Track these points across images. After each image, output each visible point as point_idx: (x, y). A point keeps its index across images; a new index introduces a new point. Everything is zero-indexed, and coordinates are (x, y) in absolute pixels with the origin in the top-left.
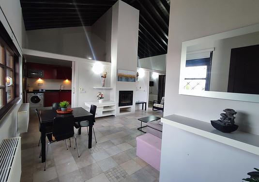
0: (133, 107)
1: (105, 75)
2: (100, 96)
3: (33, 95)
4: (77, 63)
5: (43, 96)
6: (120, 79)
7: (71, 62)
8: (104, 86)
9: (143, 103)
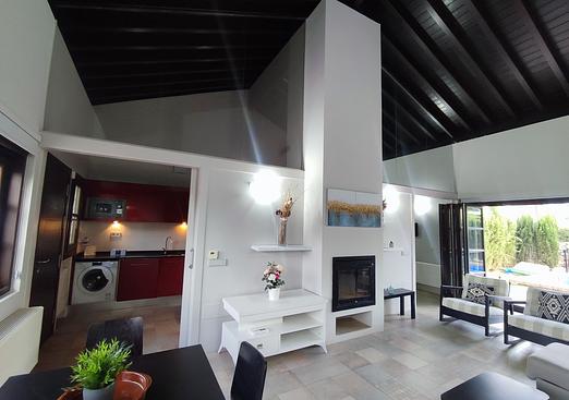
0: (376, 312)
1: (288, 207)
2: (272, 277)
3: (90, 267)
4: (206, 171)
5: (115, 271)
6: (333, 219)
7: (190, 169)
8: (283, 241)
9: (402, 296)
